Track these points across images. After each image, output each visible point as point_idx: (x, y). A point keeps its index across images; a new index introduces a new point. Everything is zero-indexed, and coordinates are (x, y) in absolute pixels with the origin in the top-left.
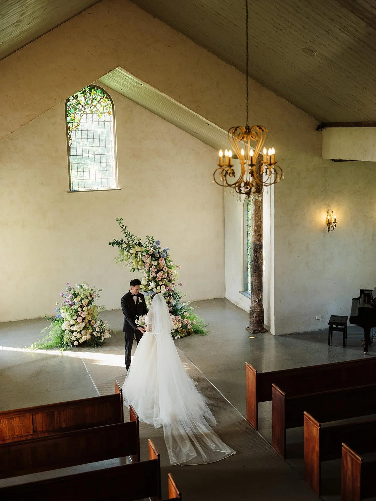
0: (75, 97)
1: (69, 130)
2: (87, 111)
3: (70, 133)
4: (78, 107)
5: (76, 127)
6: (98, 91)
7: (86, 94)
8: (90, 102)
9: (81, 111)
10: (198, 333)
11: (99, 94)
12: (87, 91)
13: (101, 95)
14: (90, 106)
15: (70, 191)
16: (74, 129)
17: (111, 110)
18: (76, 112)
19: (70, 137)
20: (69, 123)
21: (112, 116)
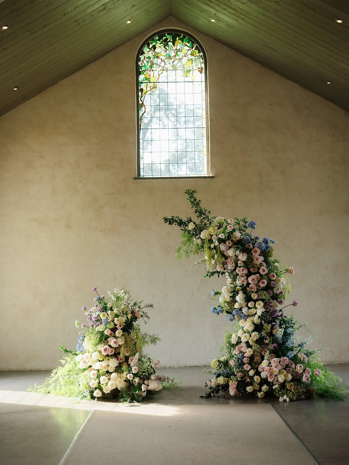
0: (152, 48)
1: (142, 93)
2: (169, 66)
3: (143, 97)
4: (155, 61)
5: (151, 89)
6: (184, 40)
7: (167, 44)
8: (173, 54)
9: (159, 68)
10: (327, 397)
11: (187, 44)
12: (169, 40)
13: (189, 45)
14: (172, 61)
15: (138, 177)
16: (149, 92)
17: (203, 66)
18: (153, 69)
19: (143, 103)
20: (142, 83)
21: (203, 74)
